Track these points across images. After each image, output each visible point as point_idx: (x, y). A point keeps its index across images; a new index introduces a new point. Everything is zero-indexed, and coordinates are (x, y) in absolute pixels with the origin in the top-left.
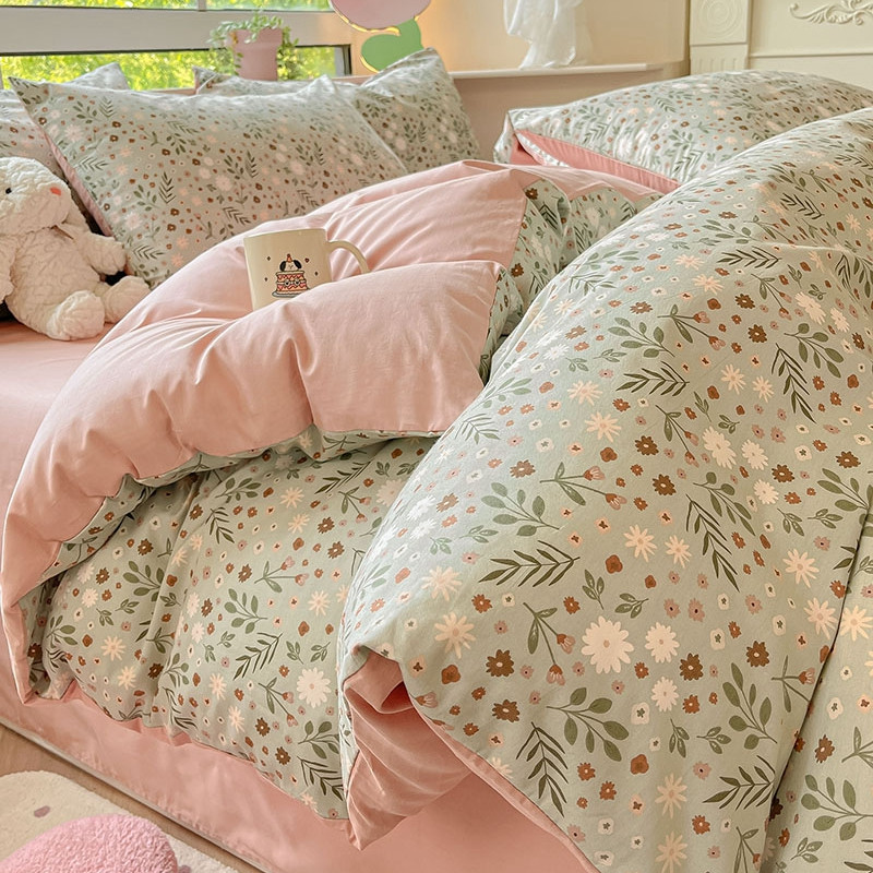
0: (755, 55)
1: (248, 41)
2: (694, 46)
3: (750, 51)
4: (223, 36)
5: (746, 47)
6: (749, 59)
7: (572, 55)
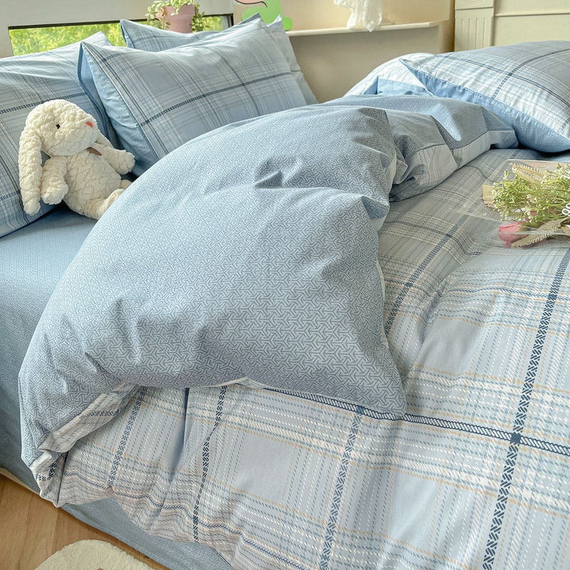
0: (498, 15)
1: (172, 14)
2: (458, 10)
3: (495, 13)
4: (156, 11)
5: (493, 10)
6: (495, 18)
7: (381, 19)
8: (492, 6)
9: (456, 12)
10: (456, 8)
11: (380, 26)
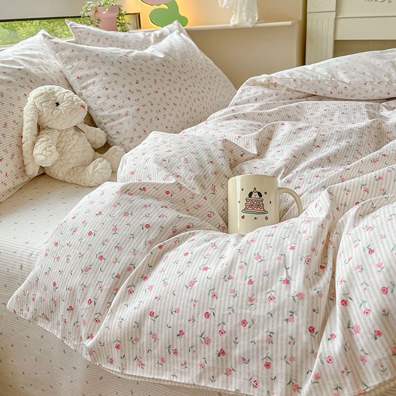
0: (338, 17)
1: (105, 13)
2: (309, 13)
3: (336, 16)
4: (89, 10)
5: (335, 13)
6: (336, 19)
7: (257, 19)
8: (335, 10)
9: (308, 14)
10: (307, 11)
11: (256, 23)
